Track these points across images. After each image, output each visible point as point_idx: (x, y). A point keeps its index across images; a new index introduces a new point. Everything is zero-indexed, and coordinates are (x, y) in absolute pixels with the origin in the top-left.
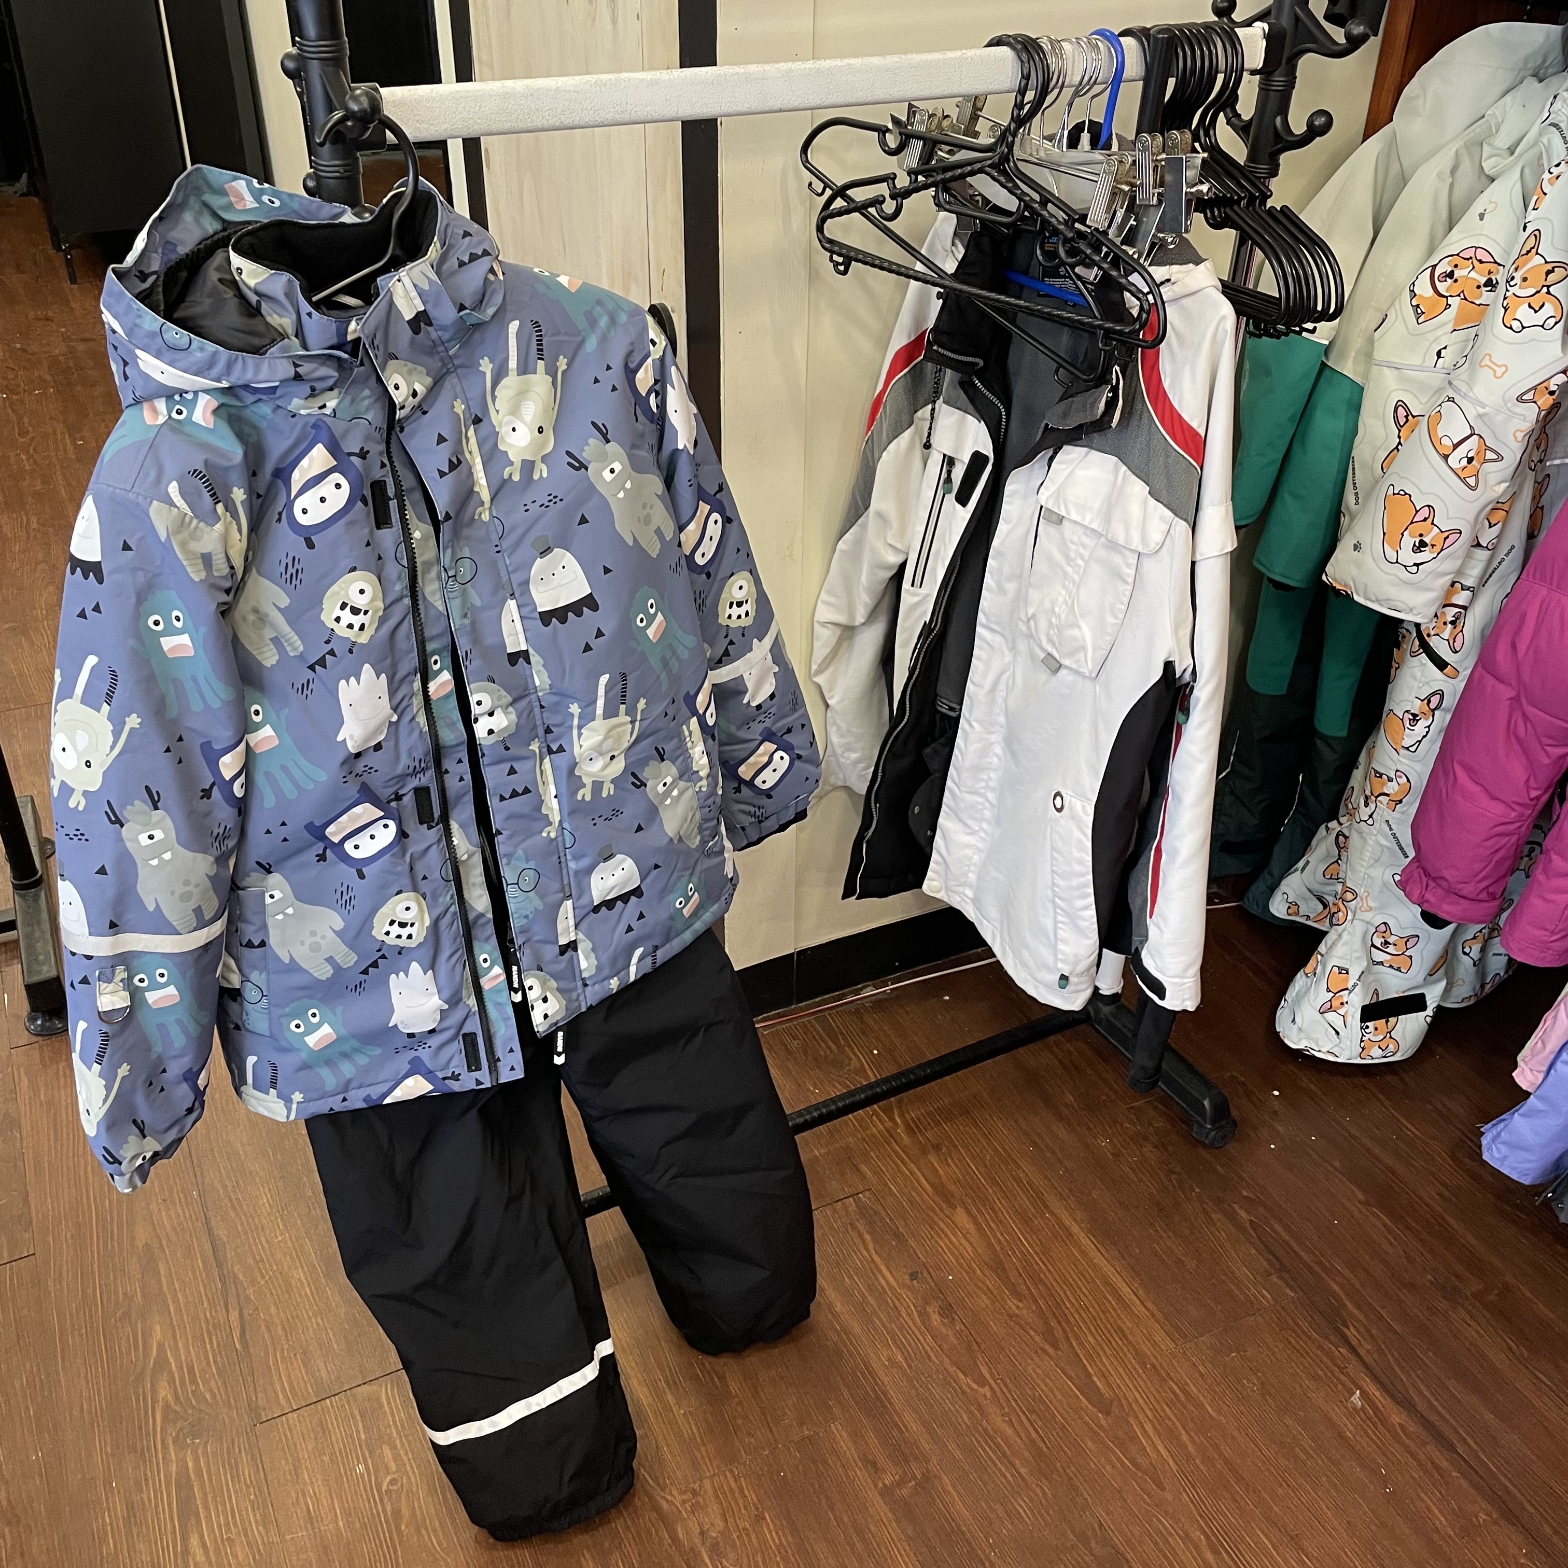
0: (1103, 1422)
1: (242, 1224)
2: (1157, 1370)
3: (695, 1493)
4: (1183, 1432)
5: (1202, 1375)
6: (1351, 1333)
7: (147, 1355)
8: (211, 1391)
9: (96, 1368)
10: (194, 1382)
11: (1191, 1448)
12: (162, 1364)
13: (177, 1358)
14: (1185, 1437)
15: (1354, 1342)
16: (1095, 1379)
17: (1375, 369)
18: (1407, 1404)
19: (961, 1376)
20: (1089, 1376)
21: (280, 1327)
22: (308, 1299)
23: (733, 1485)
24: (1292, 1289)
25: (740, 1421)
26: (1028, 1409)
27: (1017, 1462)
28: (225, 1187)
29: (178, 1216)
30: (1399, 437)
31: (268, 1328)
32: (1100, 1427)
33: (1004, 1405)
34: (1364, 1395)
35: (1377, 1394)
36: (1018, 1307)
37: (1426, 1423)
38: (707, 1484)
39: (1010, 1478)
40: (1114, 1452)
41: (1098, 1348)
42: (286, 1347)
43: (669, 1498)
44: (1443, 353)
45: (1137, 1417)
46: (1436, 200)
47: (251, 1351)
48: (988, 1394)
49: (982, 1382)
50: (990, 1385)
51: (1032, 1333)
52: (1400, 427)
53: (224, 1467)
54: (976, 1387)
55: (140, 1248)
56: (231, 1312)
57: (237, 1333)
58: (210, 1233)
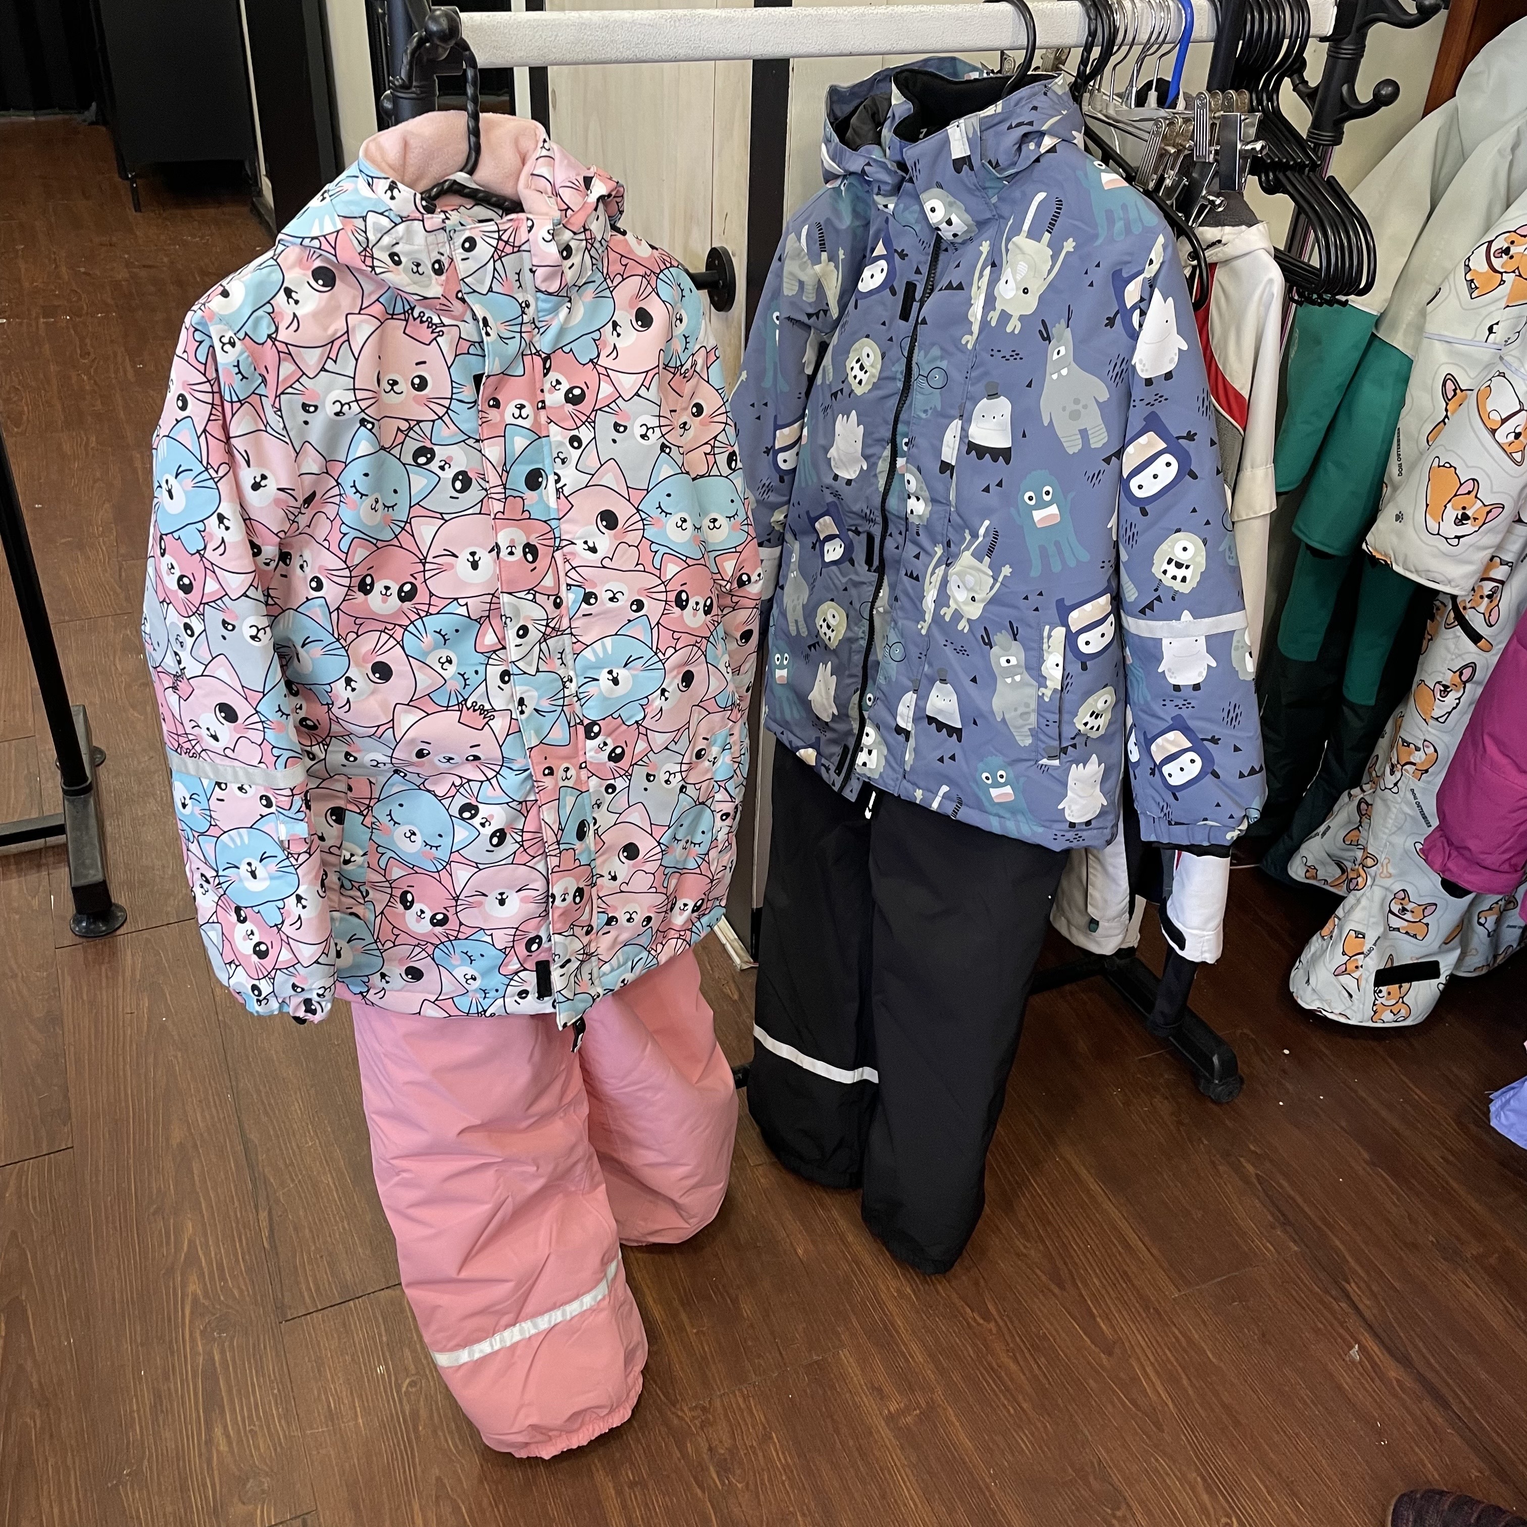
0: (1105, 1362)
1: (274, 1128)
2: (1159, 1314)
3: (704, 1410)
4: (1183, 1376)
5: (1204, 1322)
6: (1352, 1288)
7: (178, 1249)
8: (239, 1288)
9: (129, 1261)
10: (223, 1278)
11: (1191, 1392)
12: (192, 1259)
13: (207, 1254)
14: (1185, 1382)
15: (1355, 1299)
16: (1098, 1319)
17: (1426, 341)
18: (1405, 1361)
19: (968, 1310)
20: (1093, 1316)
21: (307, 1231)
22: (336, 1205)
23: (743, 1406)
24: (1295, 1241)
25: (750, 1343)
26: (1032, 1346)
27: (1020, 1397)
28: (258, 1092)
29: (212, 1117)
30: (1446, 410)
31: (295, 1229)
32: (1101, 1366)
33: (1009, 1341)
34: (1362, 1349)
35: (1376, 1349)
36: (1025, 1247)
37: (1421, 1379)
38: (718, 1403)
39: (1012, 1411)
40: (1114, 1391)
41: (1103, 1292)
42: (313, 1248)
43: (680, 1413)
44: (1495, 328)
45: (1138, 1359)
46: (1495, 174)
47: (280, 1250)
48: (994, 1331)
49: (987, 1316)
50: (996, 1322)
51: (1038, 1271)
52: (1447, 400)
53: (249, 1363)
54: (981, 1321)
55: (175, 1146)
56: (260, 1212)
57: (265, 1233)
58: (243, 1134)
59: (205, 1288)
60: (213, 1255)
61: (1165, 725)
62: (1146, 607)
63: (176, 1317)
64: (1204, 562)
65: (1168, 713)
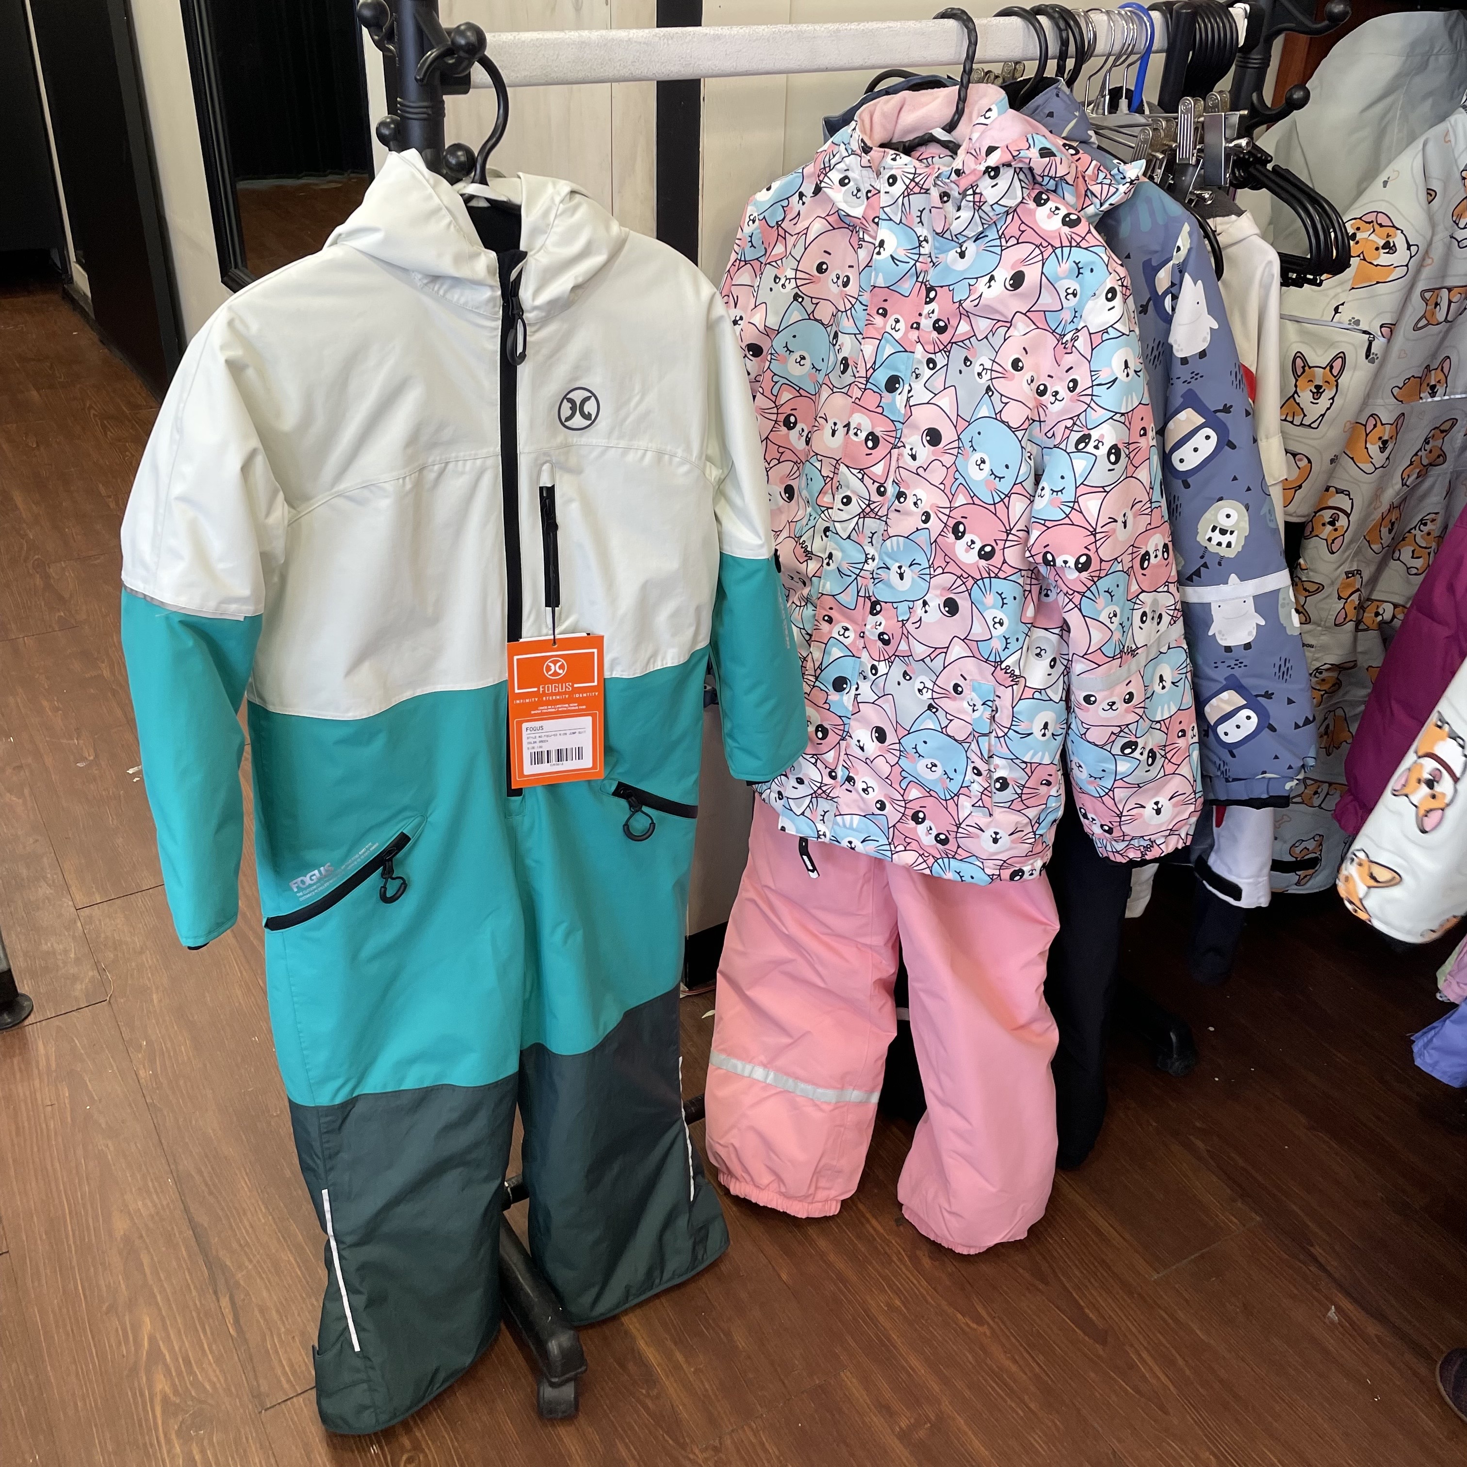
0: (1101, 1352)
1: (222, 1208)
2: (1143, 1298)
3: (716, 1450)
4: (1178, 1357)
5: (1186, 1301)
6: (1317, 1251)
7: (138, 1348)
8: (210, 1381)
9: (87, 1366)
10: (191, 1372)
11: (1188, 1372)
12: (155, 1354)
13: (171, 1350)
14: (1181, 1362)
15: (1322, 1261)
16: (1087, 1311)
19: (959, 1316)
20: (1081, 1308)
21: (274, 1312)
22: (300, 1281)
23: (754, 1440)
24: (1256, 1213)
25: (750, 1375)
26: (1029, 1345)
27: (1025, 1396)
28: (200, 1172)
29: (155, 1205)
31: (262, 1313)
32: (1100, 1357)
33: (1005, 1342)
34: (1339, 1309)
35: (1352, 1309)
37: (1398, 1332)
38: (728, 1442)
39: (1022, 1414)
40: (1116, 1381)
41: (1087, 1282)
42: (283, 1330)
43: (691, 1456)
45: (1132, 1346)
47: (248, 1336)
48: (988, 1333)
49: (980, 1321)
50: (988, 1324)
51: (1019, 1269)
53: (233, 1458)
54: (974, 1326)
55: (119, 1238)
56: (221, 1299)
57: (230, 1319)
58: (191, 1221)
59: (173, 1385)
60: (177, 1348)
62: (1194, 573)
63: (147, 1420)
64: (1247, 526)
65: (1220, 675)
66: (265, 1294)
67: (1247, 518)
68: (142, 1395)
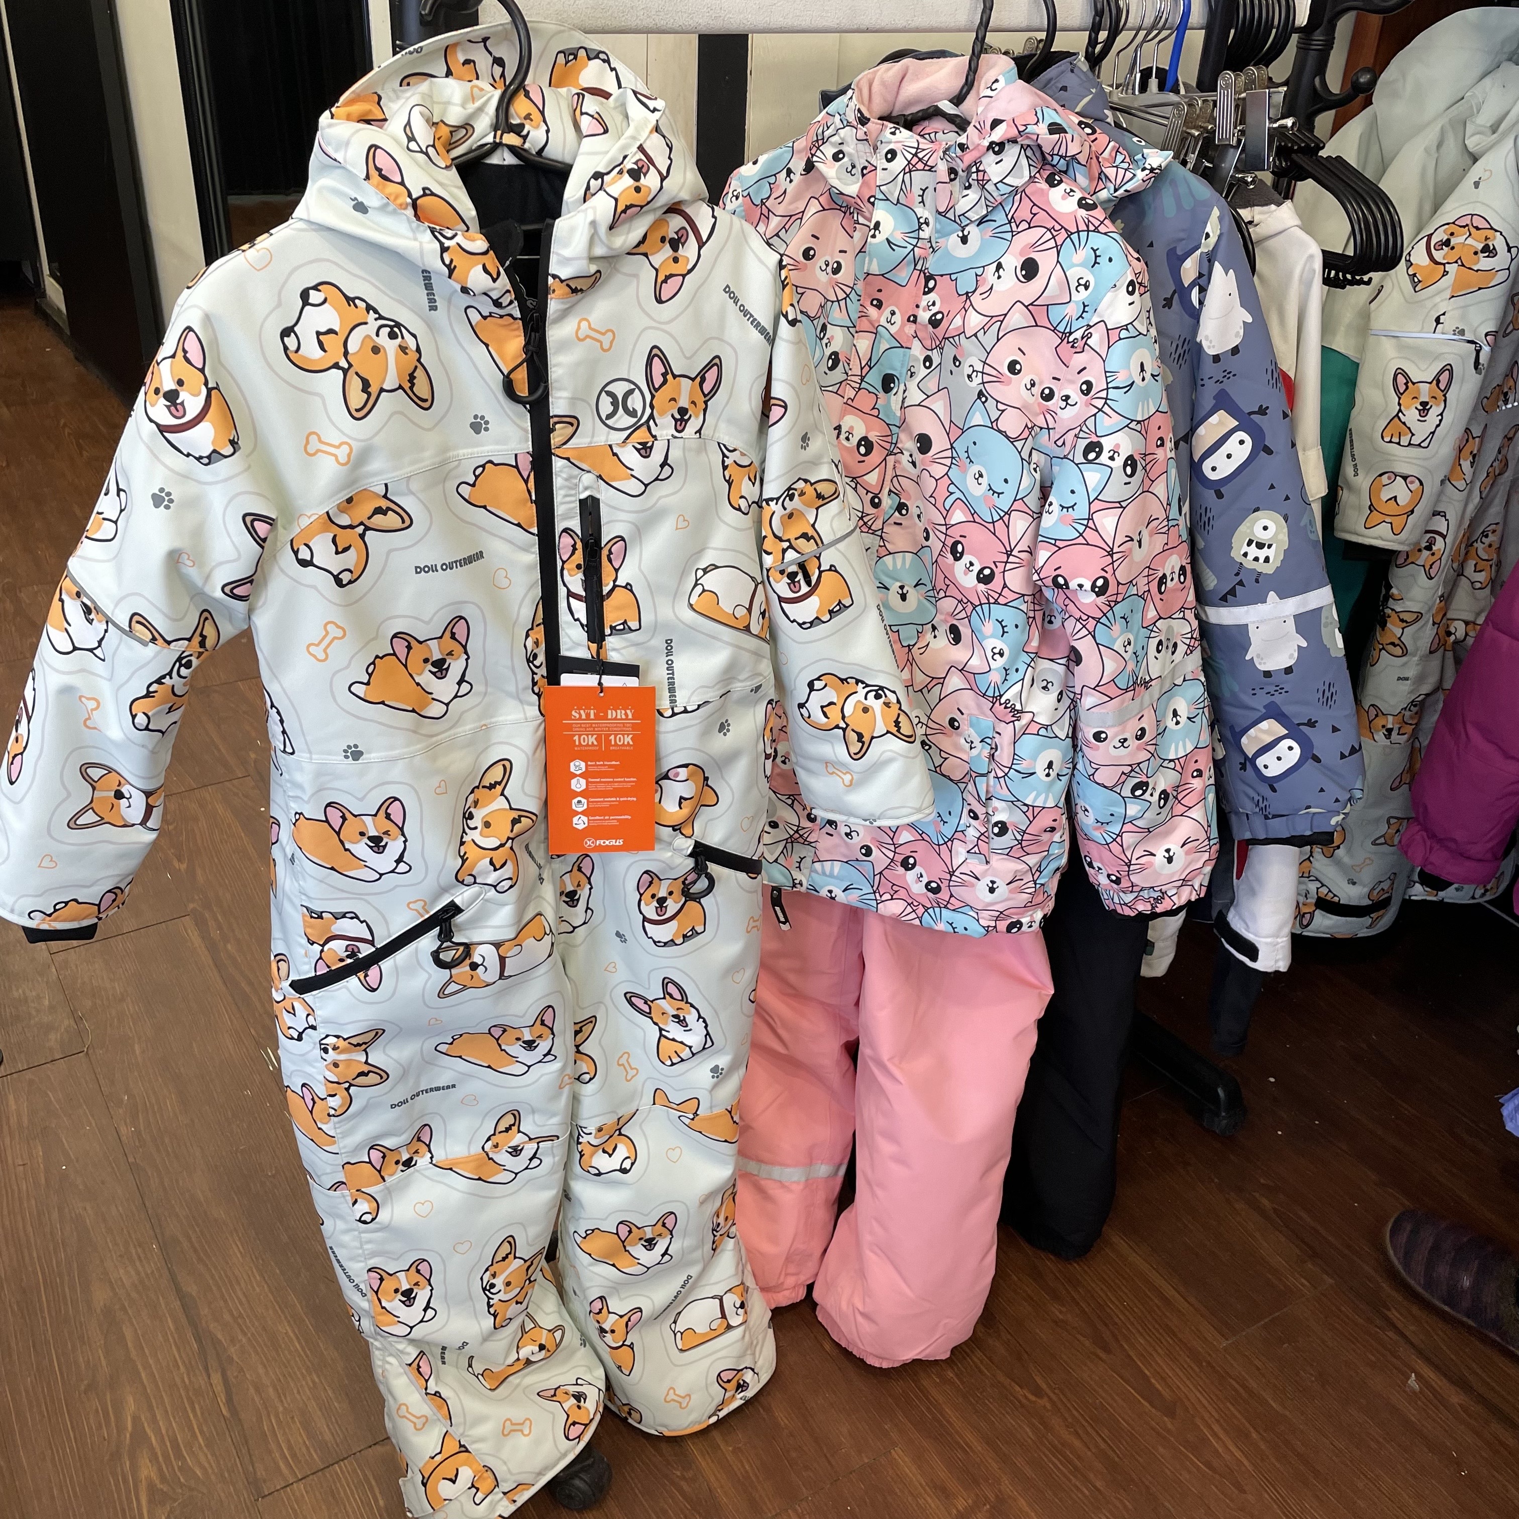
0: (1170, 1426)
1: (213, 1277)
2: (1213, 1367)
4: (1252, 1430)
6: (1393, 1315)
7: (120, 1429)
8: (201, 1466)
9: (63, 1449)
10: (179, 1456)
11: (1263, 1447)
12: (139, 1437)
13: (157, 1432)
14: (1254, 1435)
15: (1399, 1325)
16: (1153, 1381)
17: (1372, 339)
19: (1017, 1388)
20: (1146, 1378)
21: (271, 1390)
22: (300, 1356)
24: (1327, 1274)
26: (1092, 1418)
27: (1092, 1476)
28: (189, 1238)
29: (138, 1273)
30: (1399, 404)
31: (257, 1390)
32: (1168, 1431)
33: (1067, 1415)
34: (1420, 1378)
35: (1433, 1375)
36: (1061, 1312)
37: (1483, 1401)
40: (1187, 1457)
41: (1150, 1350)
42: (281, 1409)
44: (1442, 319)
45: (1202, 1417)
47: (242, 1416)
48: (1048, 1405)
50: (1048, 1396)
51: (1079, 1337)
52: (1399, 395)
54: (1034, 1398)
55: (99, 1311)
56: (213, 1375)
57: (221, 1399)
58: (178, 1290)
59: (160, 1470)
60: (164, 1431)
61: (1256, 715)
62: (1227, 593)
63: (131, 1509)
64: (1286, 539)
65: (1259, 702)
66: (261, 1371)
67: (1286, 530)
68: (125, 1481)
